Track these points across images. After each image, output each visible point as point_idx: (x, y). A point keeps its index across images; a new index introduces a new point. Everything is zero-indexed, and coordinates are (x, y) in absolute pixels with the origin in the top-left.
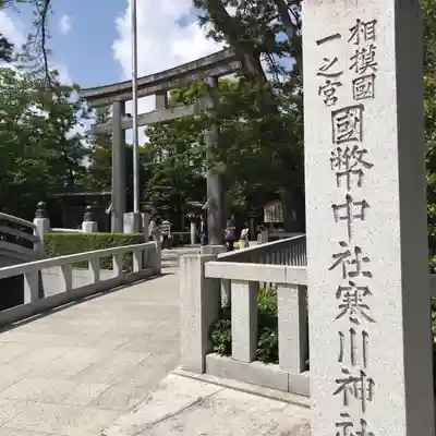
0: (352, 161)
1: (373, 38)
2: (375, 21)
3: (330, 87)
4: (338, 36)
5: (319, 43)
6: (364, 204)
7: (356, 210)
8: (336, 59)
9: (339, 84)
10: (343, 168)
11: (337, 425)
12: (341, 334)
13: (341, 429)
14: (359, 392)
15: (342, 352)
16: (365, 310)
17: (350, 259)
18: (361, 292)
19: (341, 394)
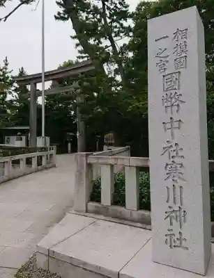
0: (173, 100)
1: (186, 38)
2: (187, 29)
3: (162, 63)
4: (167, 37)
5: (156, 40)
6: (180, 121)
7: (176, 125)
8: (166, 49)
9: (167, 61)
10: (169, 104)
11: (166, 235)
12: (168, 188)
13: (168, 238)
14: (178, 218)
15: (168, 198)
16: (181, 175)
17: (172, 149)
18: (178, 166)
19: (169, 219)
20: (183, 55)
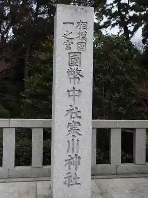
0: (76, 74)
1: (86, 29)
2: (87, 23)
3: (68, 43)
4: (73, 23)
5: (64, 23)
6: (80, 90)
7: (77, 93)
8: (71, 32)
9: (72, 43)
10: (72, 76)
11: (65, 178)
12: (68, 141)
14: (75, 163)
15: (69, 149)
16: (78, 131)
17: (73, 111)
18: (77, 124)
19: (67, 165)
20: (84, 41)
